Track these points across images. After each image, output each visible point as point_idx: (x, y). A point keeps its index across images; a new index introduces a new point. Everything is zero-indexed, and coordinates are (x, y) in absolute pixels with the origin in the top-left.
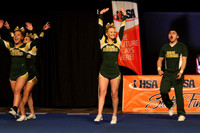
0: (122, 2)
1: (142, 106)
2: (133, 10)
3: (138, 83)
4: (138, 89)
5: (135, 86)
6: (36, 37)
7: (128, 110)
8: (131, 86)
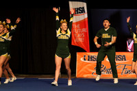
0: (76, 2)
1: (90, 73)
2: (83, 8)
3: (87, 57)
4: (87, 61)
5: (85, 60)
6: (12, 28)
7: (80, 76)
8: (82, 59)
